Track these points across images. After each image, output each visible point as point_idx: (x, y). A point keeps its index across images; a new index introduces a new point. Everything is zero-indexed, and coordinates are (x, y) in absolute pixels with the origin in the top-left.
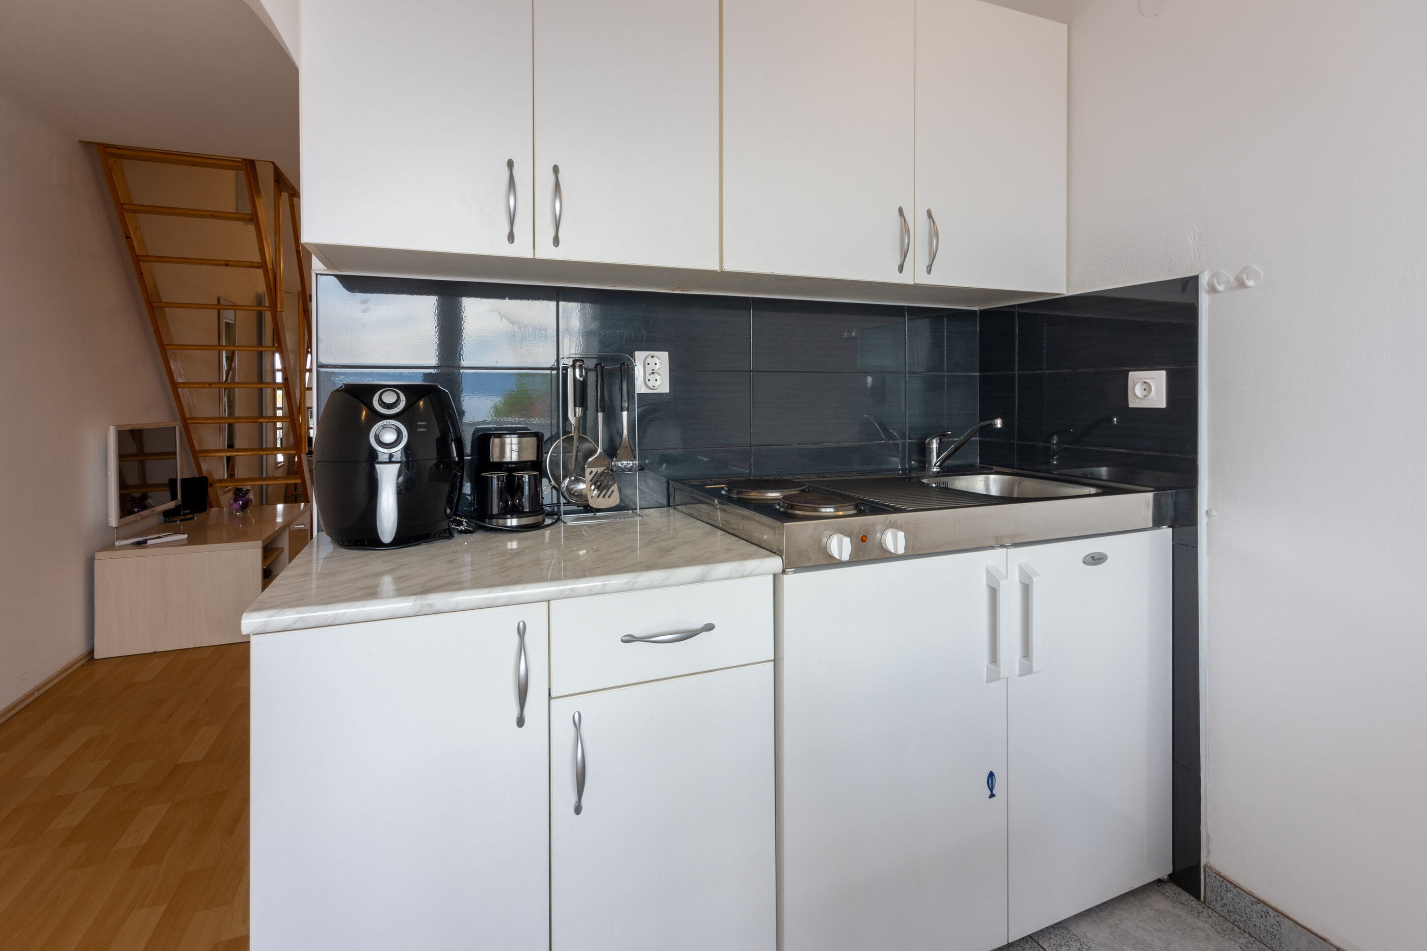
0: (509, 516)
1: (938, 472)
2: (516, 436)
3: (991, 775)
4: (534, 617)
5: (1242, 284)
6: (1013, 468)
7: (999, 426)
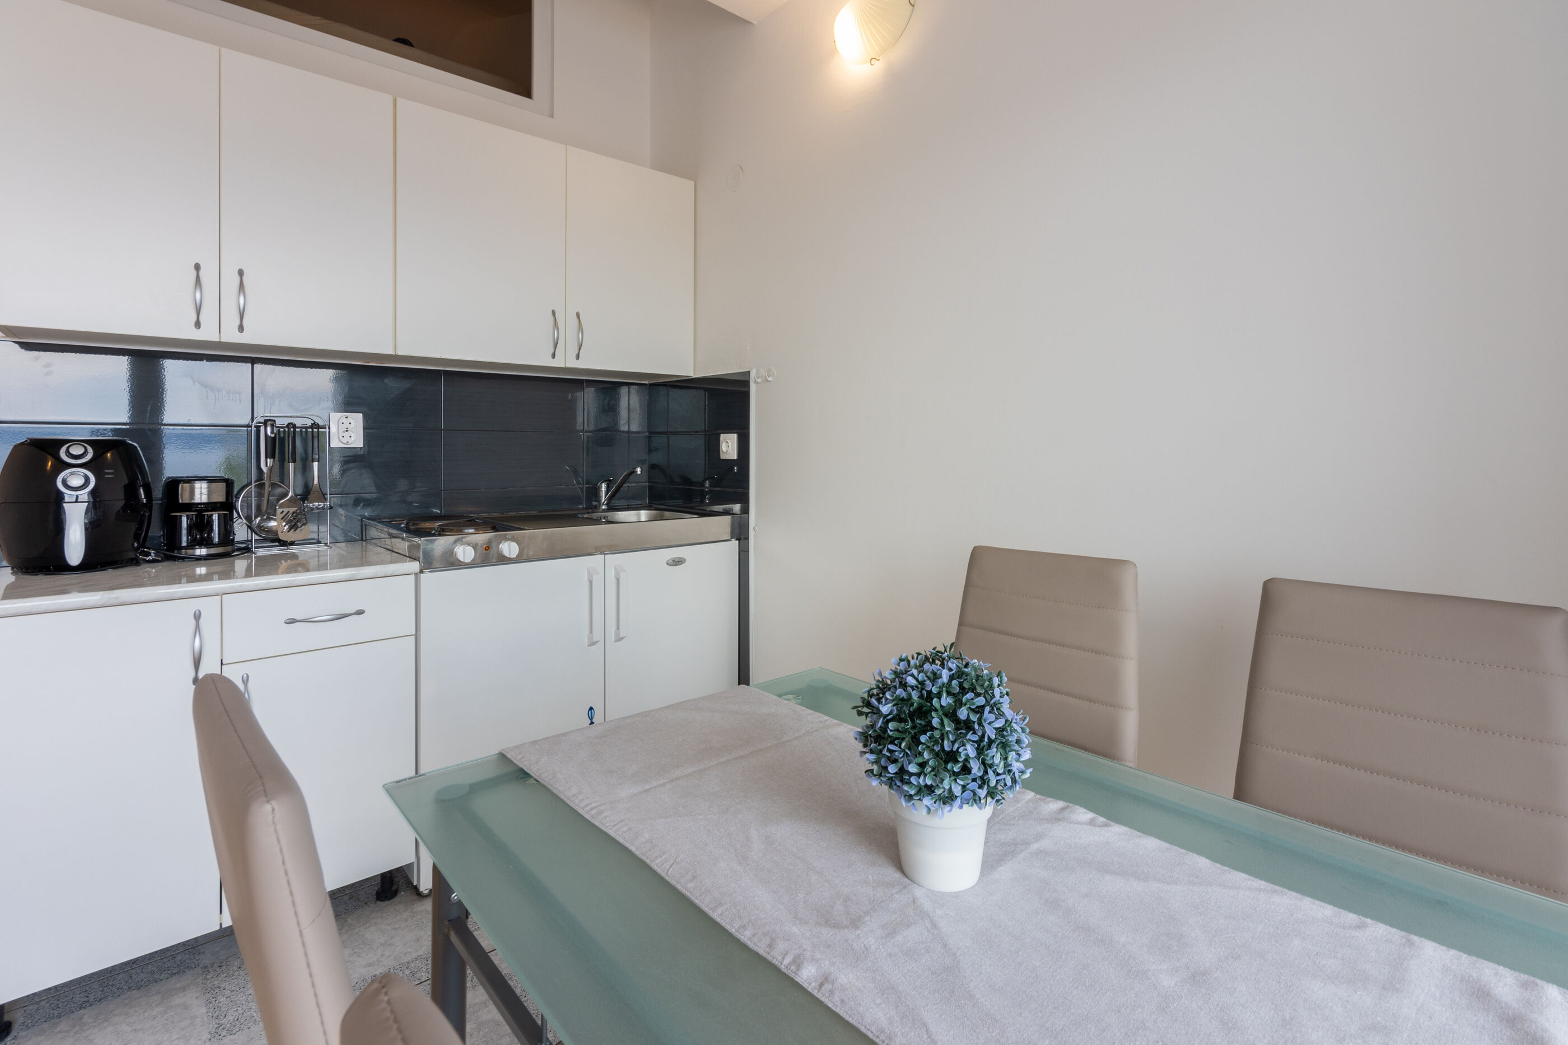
0: (197, 547)
1: (604, 510)
2: (206, 482)
3: (591, 709)
4: (209, 608)
5: (766, 381)
7: (639, 473)
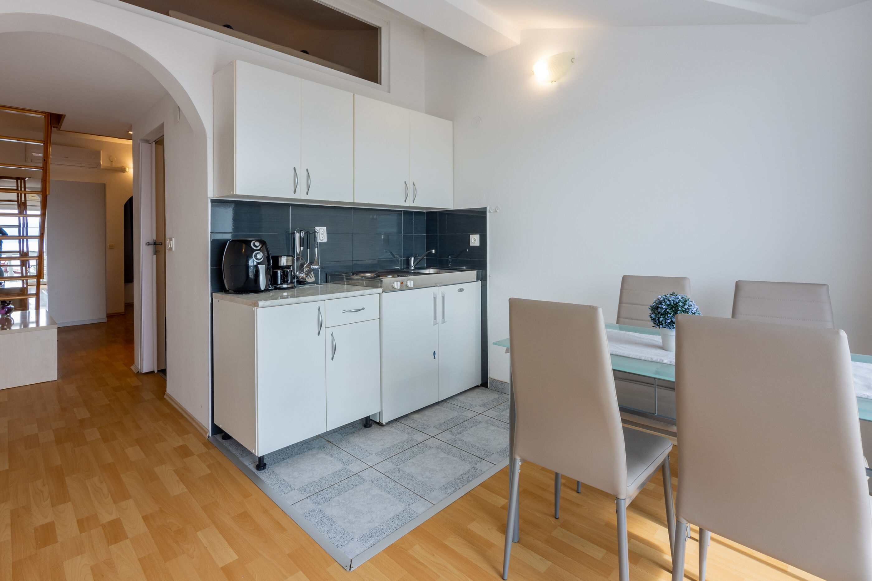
0: (284, 284)
1: (414, 269)
2: (286, 257)
3: (434, 352)
5: (496, 211)
6: (437, 267)
7: (434, 252)
